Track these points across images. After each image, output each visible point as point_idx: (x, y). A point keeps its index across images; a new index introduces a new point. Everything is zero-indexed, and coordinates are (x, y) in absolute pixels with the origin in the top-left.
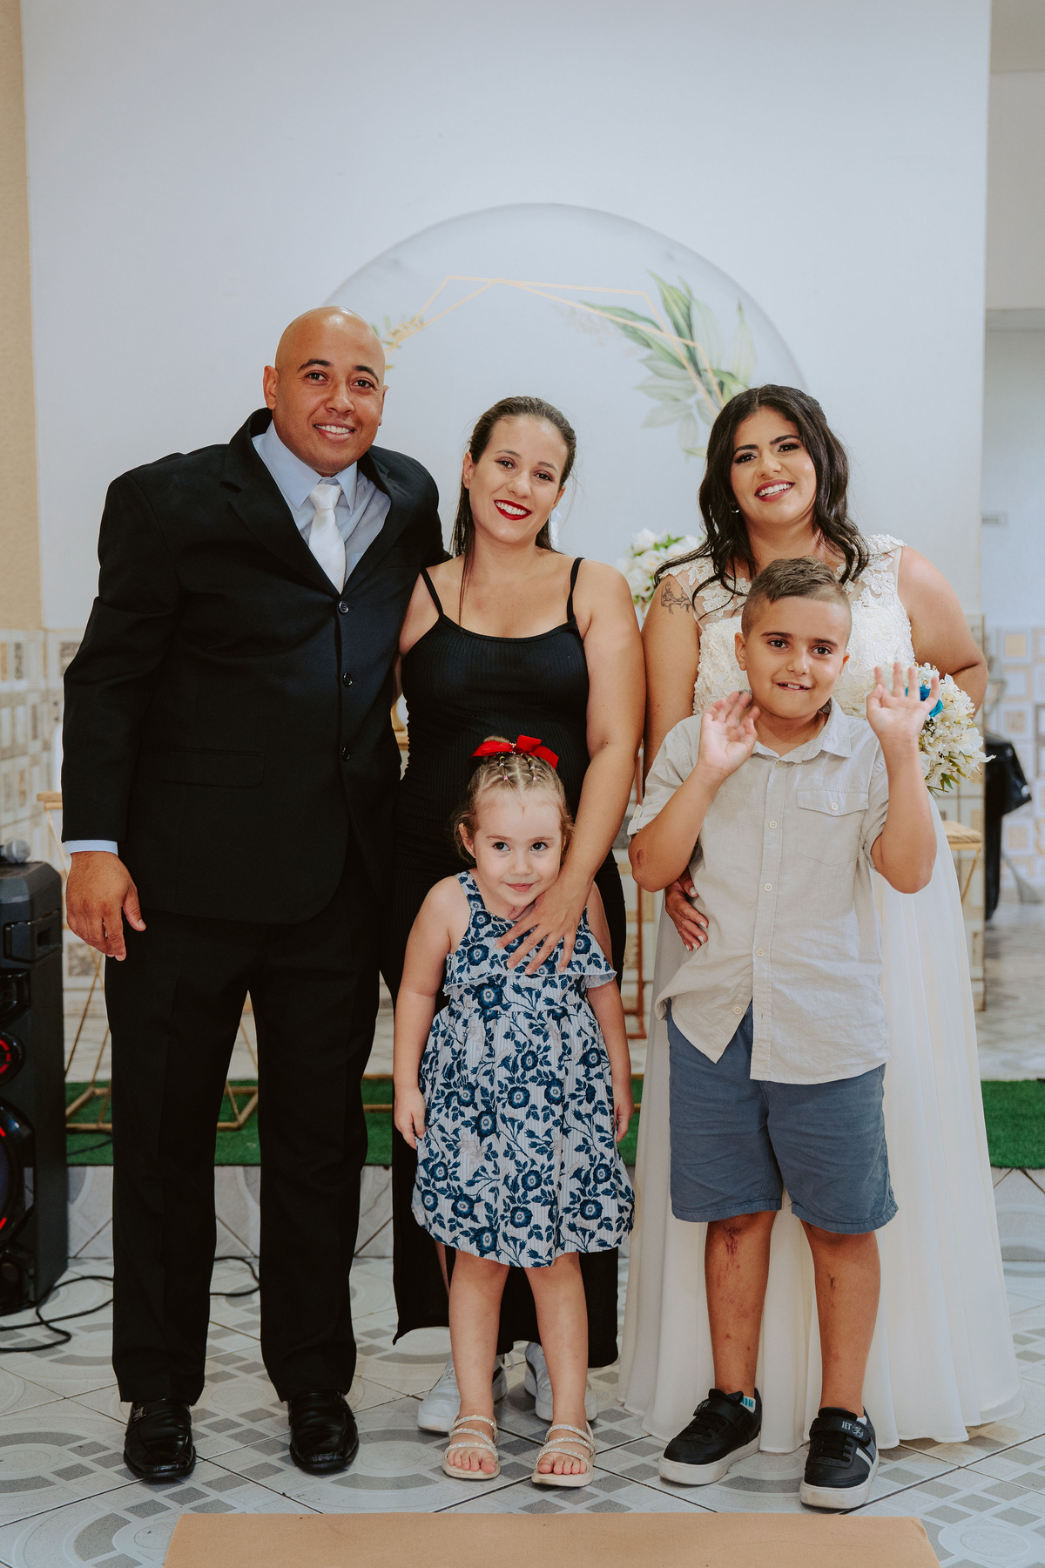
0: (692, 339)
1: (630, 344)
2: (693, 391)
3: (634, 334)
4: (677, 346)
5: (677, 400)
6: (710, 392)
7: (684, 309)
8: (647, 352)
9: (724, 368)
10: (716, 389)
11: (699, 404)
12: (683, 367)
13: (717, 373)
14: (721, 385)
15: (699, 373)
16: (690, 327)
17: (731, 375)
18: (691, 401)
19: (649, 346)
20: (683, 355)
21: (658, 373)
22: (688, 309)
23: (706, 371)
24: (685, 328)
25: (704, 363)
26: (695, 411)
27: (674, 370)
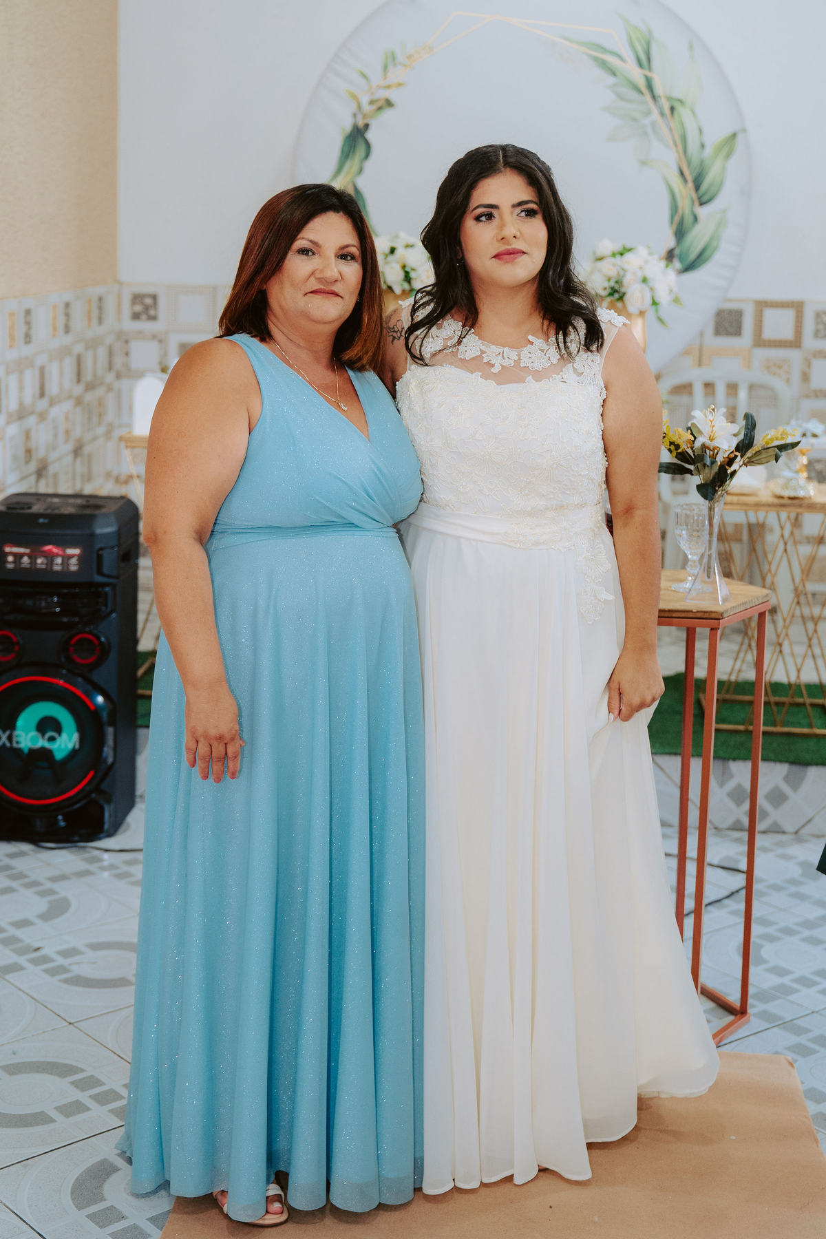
0: (650, 69)
1: (599, 72)
2: (648, 113)
3: (603, 65)
4: (637, 75)
5: (634, 120)
6: (662, 114)
7: (645, 46)
8: (611, 80)
9: (676, 95)
10: (667, 112)
11: (653, 125)
12: (641, 92)
13: (669, 99)
14: (672, 109)
15: (654, 98)
16: (649, 60)
17: (680, 101)
18: (647, 121)
19: (614, 73)
20: (642, 84)
21: (620, 97)
22: (648, 44)
23: (660, 96)
24: (645, 61)
25: (659, 90)
26: (649, 130)
27: (634, 95)
